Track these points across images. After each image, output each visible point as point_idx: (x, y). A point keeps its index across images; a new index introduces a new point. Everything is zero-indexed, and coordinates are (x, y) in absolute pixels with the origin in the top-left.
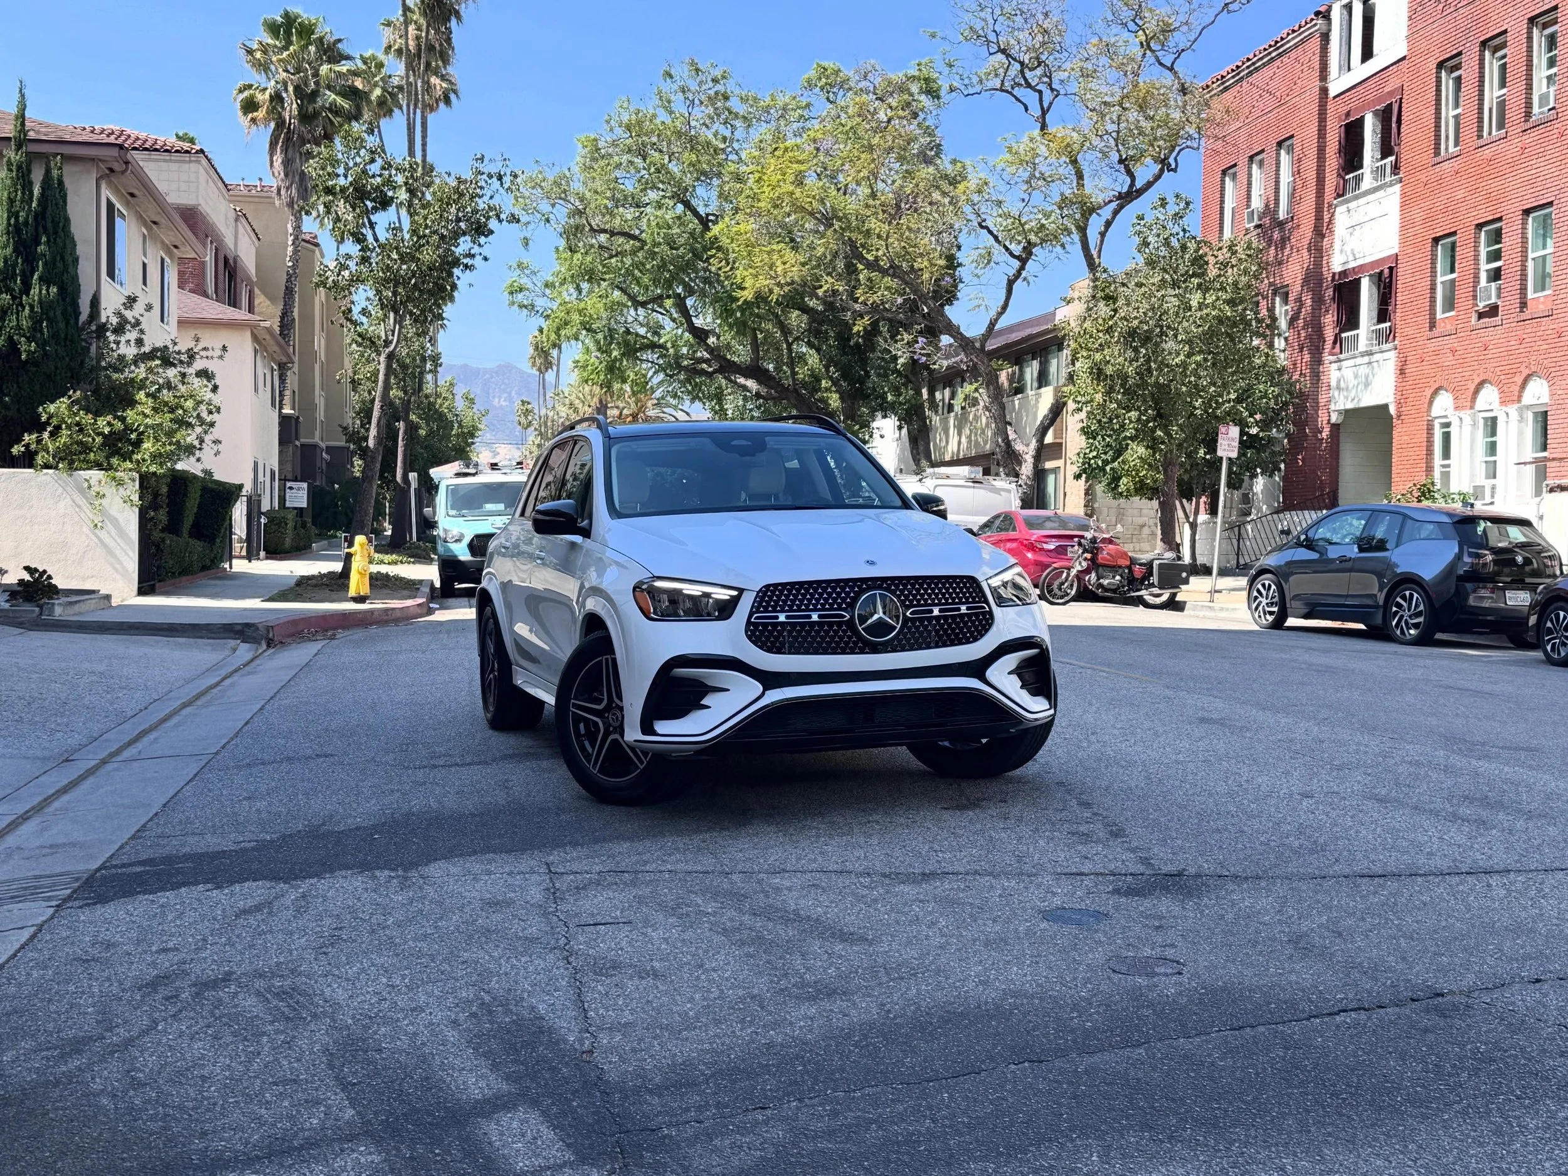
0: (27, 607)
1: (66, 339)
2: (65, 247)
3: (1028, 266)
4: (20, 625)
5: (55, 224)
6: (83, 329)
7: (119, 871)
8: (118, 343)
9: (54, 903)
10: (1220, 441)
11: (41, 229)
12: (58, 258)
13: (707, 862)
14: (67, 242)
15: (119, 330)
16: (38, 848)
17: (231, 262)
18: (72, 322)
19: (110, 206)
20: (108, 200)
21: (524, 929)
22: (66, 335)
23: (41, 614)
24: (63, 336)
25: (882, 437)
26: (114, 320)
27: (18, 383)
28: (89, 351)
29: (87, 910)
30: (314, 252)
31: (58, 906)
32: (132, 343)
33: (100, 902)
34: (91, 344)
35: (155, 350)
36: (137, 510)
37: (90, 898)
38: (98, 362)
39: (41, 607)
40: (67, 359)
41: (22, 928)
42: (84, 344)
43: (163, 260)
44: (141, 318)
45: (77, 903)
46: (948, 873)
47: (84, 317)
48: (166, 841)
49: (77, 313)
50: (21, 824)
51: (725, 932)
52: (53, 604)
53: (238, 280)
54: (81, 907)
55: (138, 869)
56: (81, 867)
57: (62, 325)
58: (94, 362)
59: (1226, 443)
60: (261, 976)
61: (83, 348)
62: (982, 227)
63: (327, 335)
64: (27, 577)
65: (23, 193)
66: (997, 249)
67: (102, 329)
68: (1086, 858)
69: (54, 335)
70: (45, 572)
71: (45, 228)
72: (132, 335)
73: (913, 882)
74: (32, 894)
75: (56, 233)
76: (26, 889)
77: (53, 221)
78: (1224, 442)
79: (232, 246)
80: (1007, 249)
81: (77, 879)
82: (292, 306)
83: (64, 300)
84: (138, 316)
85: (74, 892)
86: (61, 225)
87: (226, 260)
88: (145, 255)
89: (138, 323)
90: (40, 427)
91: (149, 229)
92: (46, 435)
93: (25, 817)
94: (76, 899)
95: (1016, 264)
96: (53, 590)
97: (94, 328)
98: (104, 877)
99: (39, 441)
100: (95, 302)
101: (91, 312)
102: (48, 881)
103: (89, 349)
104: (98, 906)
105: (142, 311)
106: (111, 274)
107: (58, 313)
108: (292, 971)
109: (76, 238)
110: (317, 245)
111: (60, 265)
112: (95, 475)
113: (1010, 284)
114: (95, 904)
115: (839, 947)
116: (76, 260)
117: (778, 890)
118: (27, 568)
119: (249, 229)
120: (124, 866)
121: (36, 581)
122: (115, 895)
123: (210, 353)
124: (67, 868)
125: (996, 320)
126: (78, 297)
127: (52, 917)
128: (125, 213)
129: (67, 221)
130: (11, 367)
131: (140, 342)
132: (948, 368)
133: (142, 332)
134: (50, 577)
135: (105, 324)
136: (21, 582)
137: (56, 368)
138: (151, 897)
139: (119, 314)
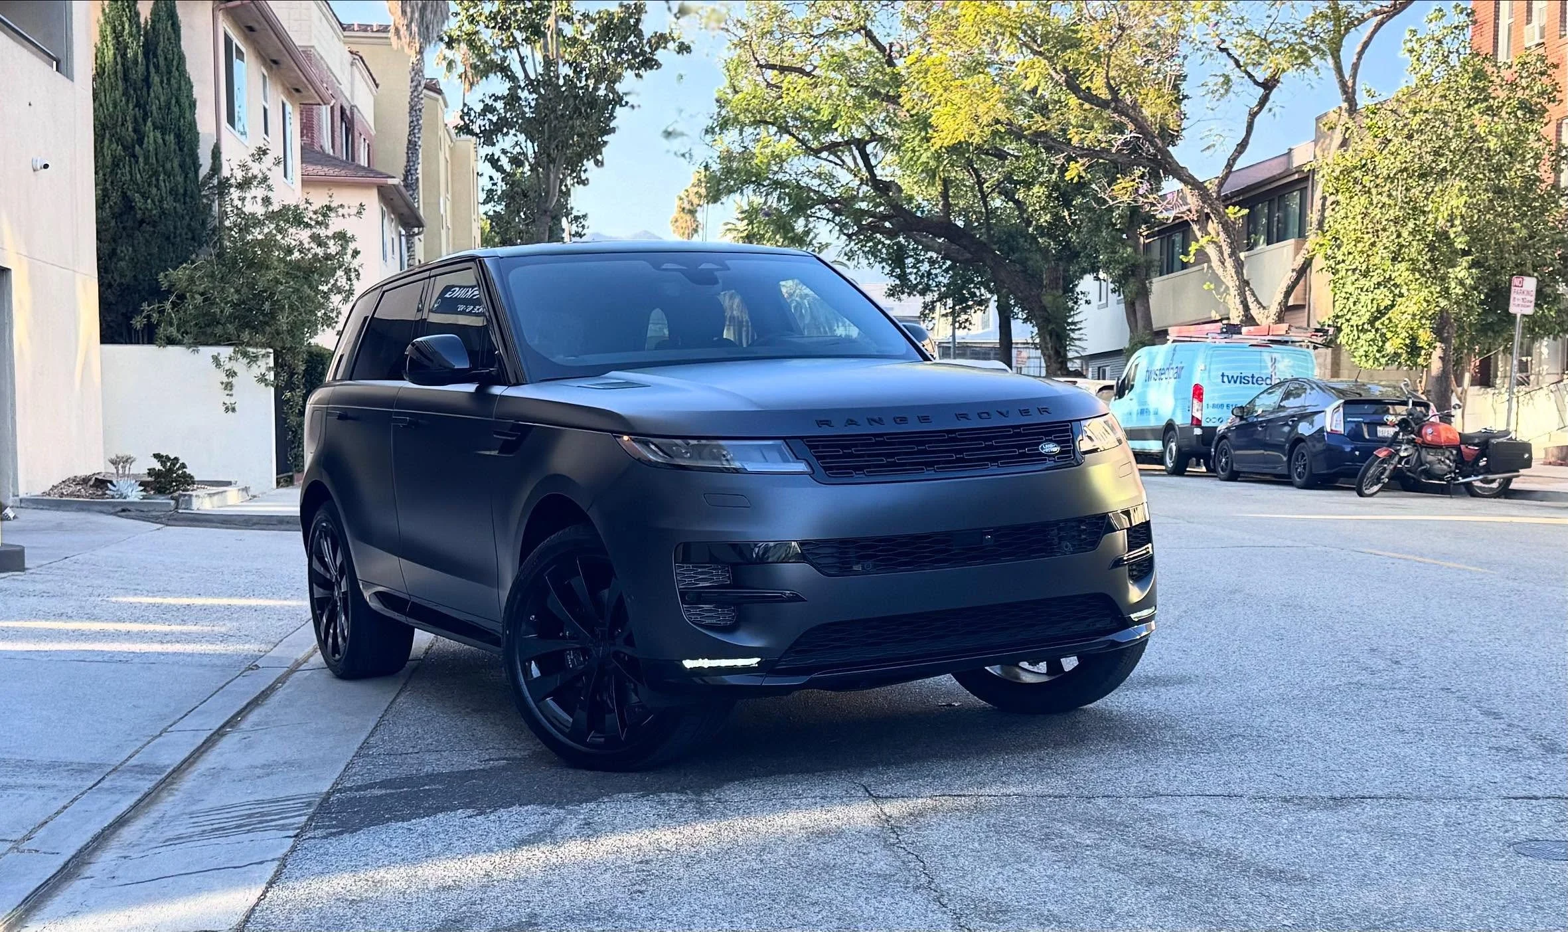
0: (161, 500)
1: (185, 194)
2: (179, 89)
3: (1272, 96)
4: (156, 520)
5: (169, 63)
6: (204, 184)
7: (357, 794)
8: (243, 199)
9: (292, 833)
10: (1513, 295)
11: (152, 70)
12: (173, 101)
13: (1058, 785)
14: (183, 83)
15: (244, 185)
16: (247, 768)
17: (348, 112)
18: (191, 175)
19: (228, 42)
20: (226, 36)
21: (870, 865)
22: (186, 190)
23: (177, 508)
24: (182, 191)
25: (1088, 302)
26: (239, 175)
27: (133, 246)
28: (211, 209)
29: (333, 840)
30: (437, 100)
31: (296, 836)
32: (259, 200)
33: (346, 831)
34: (213, 201)
35: (286, 208)
36: (272, 389)
37: (334, 827)
38: (221, 222)
39: (176, 499)
40: (187, 218)
41: (262, 863)
42: (205, 201)
43: (284, 105)
44: (268, 173)
45: (319, 833)
46: (1364, 797)
47: (204, 171)
48: (399, 760)
49: (196, 166)
50: (217, 740)
51: (1120, 869)
52: (190, 496)
53: (357, 134)
54: (325, 837)
55: (377, 792)
56: (306, 789)
57: (180, 179)
58: (217, 222)
59: (1520, 297)
60: (573, 919)
61: (205, 206)
62: (1222, 50)
63: (453, 196)
64: (158, 466)
65: (131, 26)
66: (1236, 74)
67: (224, 185)
68: (1531, 778)
69: (171, 190)
70: (176, 459)
71: (157, 67)
72: (258, 192)
73: (1325, 808)
74: (261, 822)
75: (169, 72)
76: (250, 816)
77: (166, 59)
78: (1517, 296)
79: (348, 95)
80: (1250, 76)
81: (309, 804)
82: (415, 163)
83: (181, 150)
84: (265, 170)
85: (311, 819)
86: (175, 63)
87: (342, 110)
88: (266, 100)
89: (265, 179)
90: (162, 296)
91: (269, 69)
92: (168, 306)
93: (219, 733)
94: (316, 828)
95: (1261, 91)
96: (188, 480)
97: (215, 182)
98: (341, 802)
99: (161, 312)
100: (216, 153)
101: (214, 163)
102: (274, 807)
103: (210, 207)
104: (346, 836)
105: (270, 165)
106: (231, 120)
107: (176, 164)
108: (611, 914)
109: (192, 80)
110: (440, 92)
111: (175, 109)
112: (225, 352)
113: (1253, 115)
114: (341, 833)
115: (1274, 889)
116: (193, 105)
117: (1161, 817)
118: (157, 456)
119: (366, 74)
120: (359, 788)
121: (170, 471)
122: (361, 820)
123: (345, 211)
124: (292, 792)
125: (1234, 160)
126: (197, 146)
127: (293, 849)
128: (243, 49)
129: (181, 58)
130: (124, 228)
131: (267, 201)
132: (1176, 218)
133: (270, 188)
134: (183, 466)
135: (228, 179)
136: (151, 472)
137: (175, 228)
138: (405, 824)
139: (244, 167)
